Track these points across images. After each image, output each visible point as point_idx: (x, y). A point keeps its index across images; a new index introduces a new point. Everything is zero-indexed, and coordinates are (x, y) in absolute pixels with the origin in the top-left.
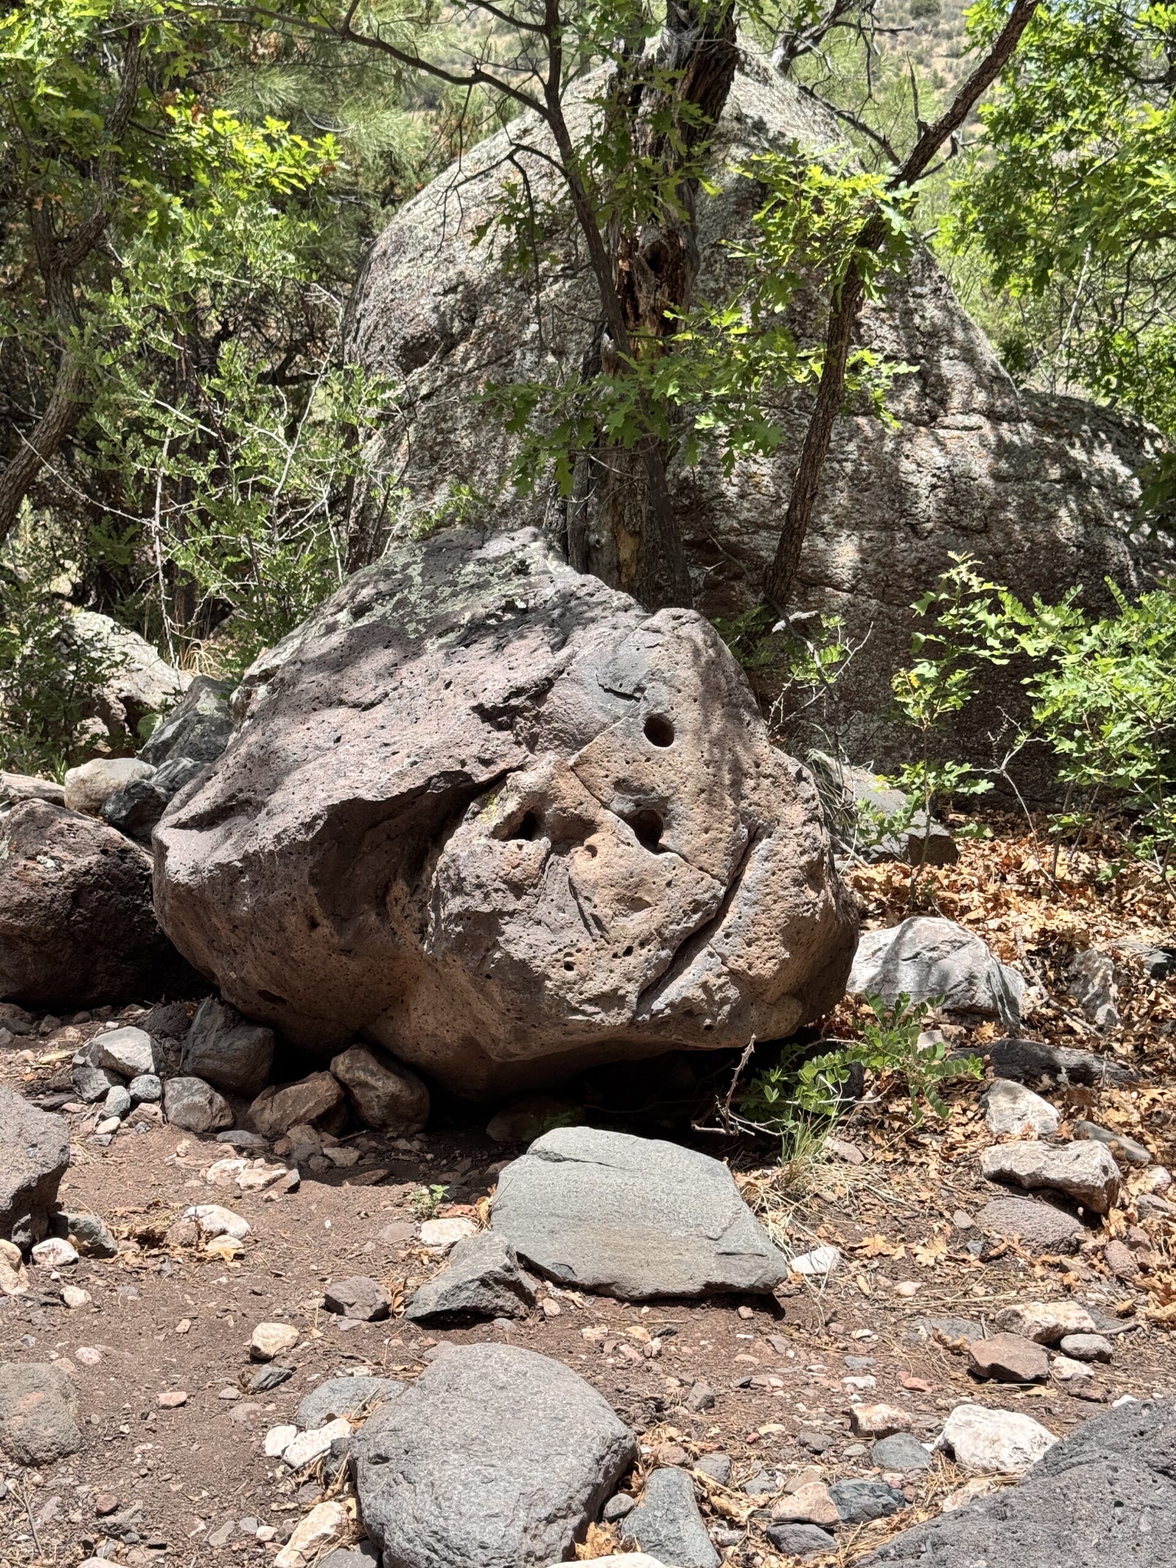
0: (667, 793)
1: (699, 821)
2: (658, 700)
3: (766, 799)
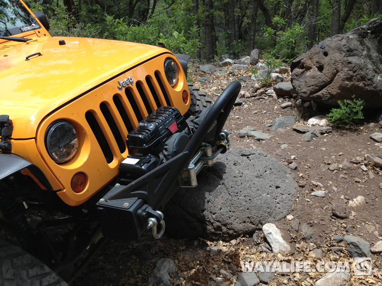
1: (328, 68)
2: (327, 49)
3: (340, 66)
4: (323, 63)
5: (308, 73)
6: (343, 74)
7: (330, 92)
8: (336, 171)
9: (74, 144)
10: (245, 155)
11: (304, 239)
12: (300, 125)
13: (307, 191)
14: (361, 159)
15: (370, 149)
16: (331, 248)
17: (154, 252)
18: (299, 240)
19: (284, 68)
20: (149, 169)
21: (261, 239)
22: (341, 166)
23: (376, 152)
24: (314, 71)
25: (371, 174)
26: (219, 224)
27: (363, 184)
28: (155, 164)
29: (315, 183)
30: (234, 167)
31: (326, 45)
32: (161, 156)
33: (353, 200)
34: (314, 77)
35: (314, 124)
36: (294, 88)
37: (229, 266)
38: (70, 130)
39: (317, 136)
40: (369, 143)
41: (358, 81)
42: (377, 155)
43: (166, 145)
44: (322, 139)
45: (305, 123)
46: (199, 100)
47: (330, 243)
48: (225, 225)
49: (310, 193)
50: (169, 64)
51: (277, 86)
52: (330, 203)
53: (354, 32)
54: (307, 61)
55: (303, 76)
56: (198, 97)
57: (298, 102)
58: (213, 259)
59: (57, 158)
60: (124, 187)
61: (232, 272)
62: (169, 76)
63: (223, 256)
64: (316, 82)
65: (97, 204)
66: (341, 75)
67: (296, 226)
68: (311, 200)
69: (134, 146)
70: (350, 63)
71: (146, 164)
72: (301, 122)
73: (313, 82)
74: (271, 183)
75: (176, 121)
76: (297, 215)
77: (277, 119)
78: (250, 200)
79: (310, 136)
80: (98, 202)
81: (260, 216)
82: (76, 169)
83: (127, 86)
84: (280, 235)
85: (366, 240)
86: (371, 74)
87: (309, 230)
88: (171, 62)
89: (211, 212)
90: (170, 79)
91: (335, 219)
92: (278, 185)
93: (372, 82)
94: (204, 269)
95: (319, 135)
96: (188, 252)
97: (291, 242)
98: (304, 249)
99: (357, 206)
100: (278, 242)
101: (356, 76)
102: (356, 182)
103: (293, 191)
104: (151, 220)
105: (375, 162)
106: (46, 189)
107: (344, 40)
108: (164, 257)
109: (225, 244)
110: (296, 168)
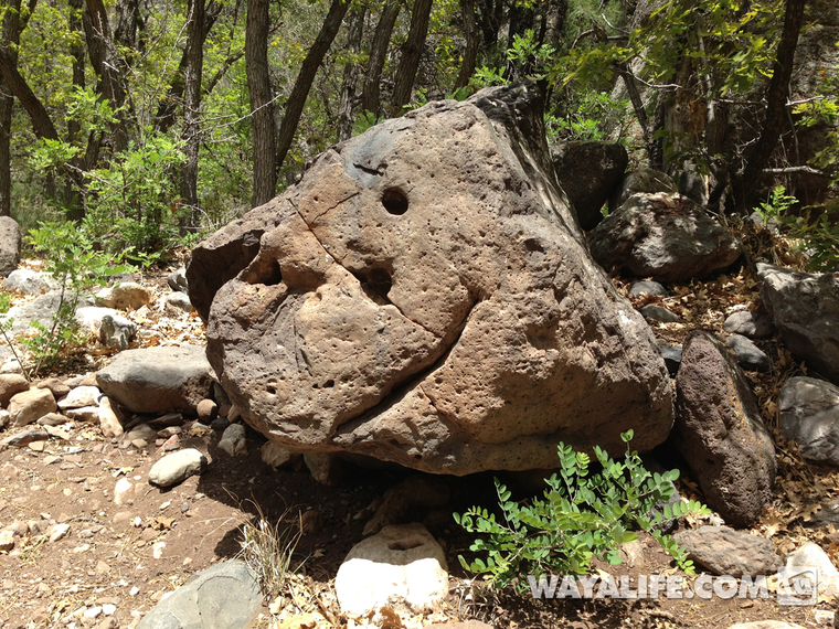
0: (393, 254)
1: (418, 278)
2: (398, 173)
3: (486, 264)
4: (388, 251)
5: (308, 308)
6: (511, 307)
7: (449, 407)
31: (387, 152)
34: (346, 329)
41: (577, 339)
55: (282, 326)
57: (227, 439)
64: (365, 357)
70: (533, 245)
72: (297, 597)
73: (346, 357)
93: (622, 340)
101: (567, 316)
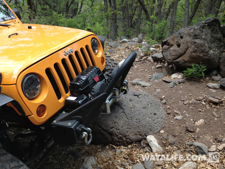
1: (183, 46)
2: (182, 35)
3: (189, 44)
4: (180, 43)
5: (172, 48)
6: (191, 49)
7: (184, 59)
8: (188, 105)
9: (38, 88)
10: (136, 96)
11: (170, 144)
12: (167, 78)
13: (171, 117)
14: (202, 98)
15: (206, 92)
16: (186, 149)
17: (83, 153)
18: (167, 145)
19: (157, 45)
20: (83, 103)
21: (146, 144)
22: (190, 102)
23: (210, 94)
24: (175, 47)
25: (208, 107)
26: (121, 136)
27: (203, 112)
28: (86, 101)
29: (176, 111)
30: (130, 102)
31: (182, 32)
32: (90, 95)
33: (197, 122)
34: (175, 51)
35: (175, 77)
36: (164, 57)
37: (127, 160)
38: (36, 80)
39: (177, 85)
40: (206, 89)
41: (200, 53)
42: (211, 96)
43: (93, 89)
44: (180, 86)
45: (170, 77)
46: (110, 63)
47: (185, 147)
48: (125, 136)
49: (173, 117)
50: (94, 41)
51: (154, 56)
52: (184, 123)
53: (198, 25)
54: (171, 41)
55: (169, 50)
56: (110, 61)
57: (165, 65)
58: (118, 157)
59: (28, 96)
60: (68, 114)
61: (129, 164)
62: (94, 48)
63: (124, 155)
64: (176, 53)
65: (52, 124)
66: (190, 50)
67: (165, 137)
68: (174, 122)
69: (73, 89)
70: (195, 43)
71: (81, 100)
72: (167, 76)
73: (174, 53)
74: (151, 112)
75: (98, 75)
76: (166, 130)
77: (154, 75)
78: (139, 121)
79: (173, 84)
80: (53, 123)
81: (145, 131)
82: (40, 103)
83: (69, 54)
84: (157, 142)
85: (206, 145)
86: (207, 49)
87: (173, 139)
88: (95, 40)
89: (116, 129)
90: (94, 50)
91: (188, 133)
92: (155, 113)
93: (208, 54)
94: (112, 162)
95: (178, 84)
96: (103, 153)
97: (163, 146)
98: (170, 150)
99: (200, 125)
100: (156, 146)
101: (199, 50)
102: (199, 111)
103: (164, 116)
104: (85, 133)
105: (210, 100)
106: (22, 115)
107: (192, 29)
108: (89, 156)
109: (125, 148)
110: (165, 103)
